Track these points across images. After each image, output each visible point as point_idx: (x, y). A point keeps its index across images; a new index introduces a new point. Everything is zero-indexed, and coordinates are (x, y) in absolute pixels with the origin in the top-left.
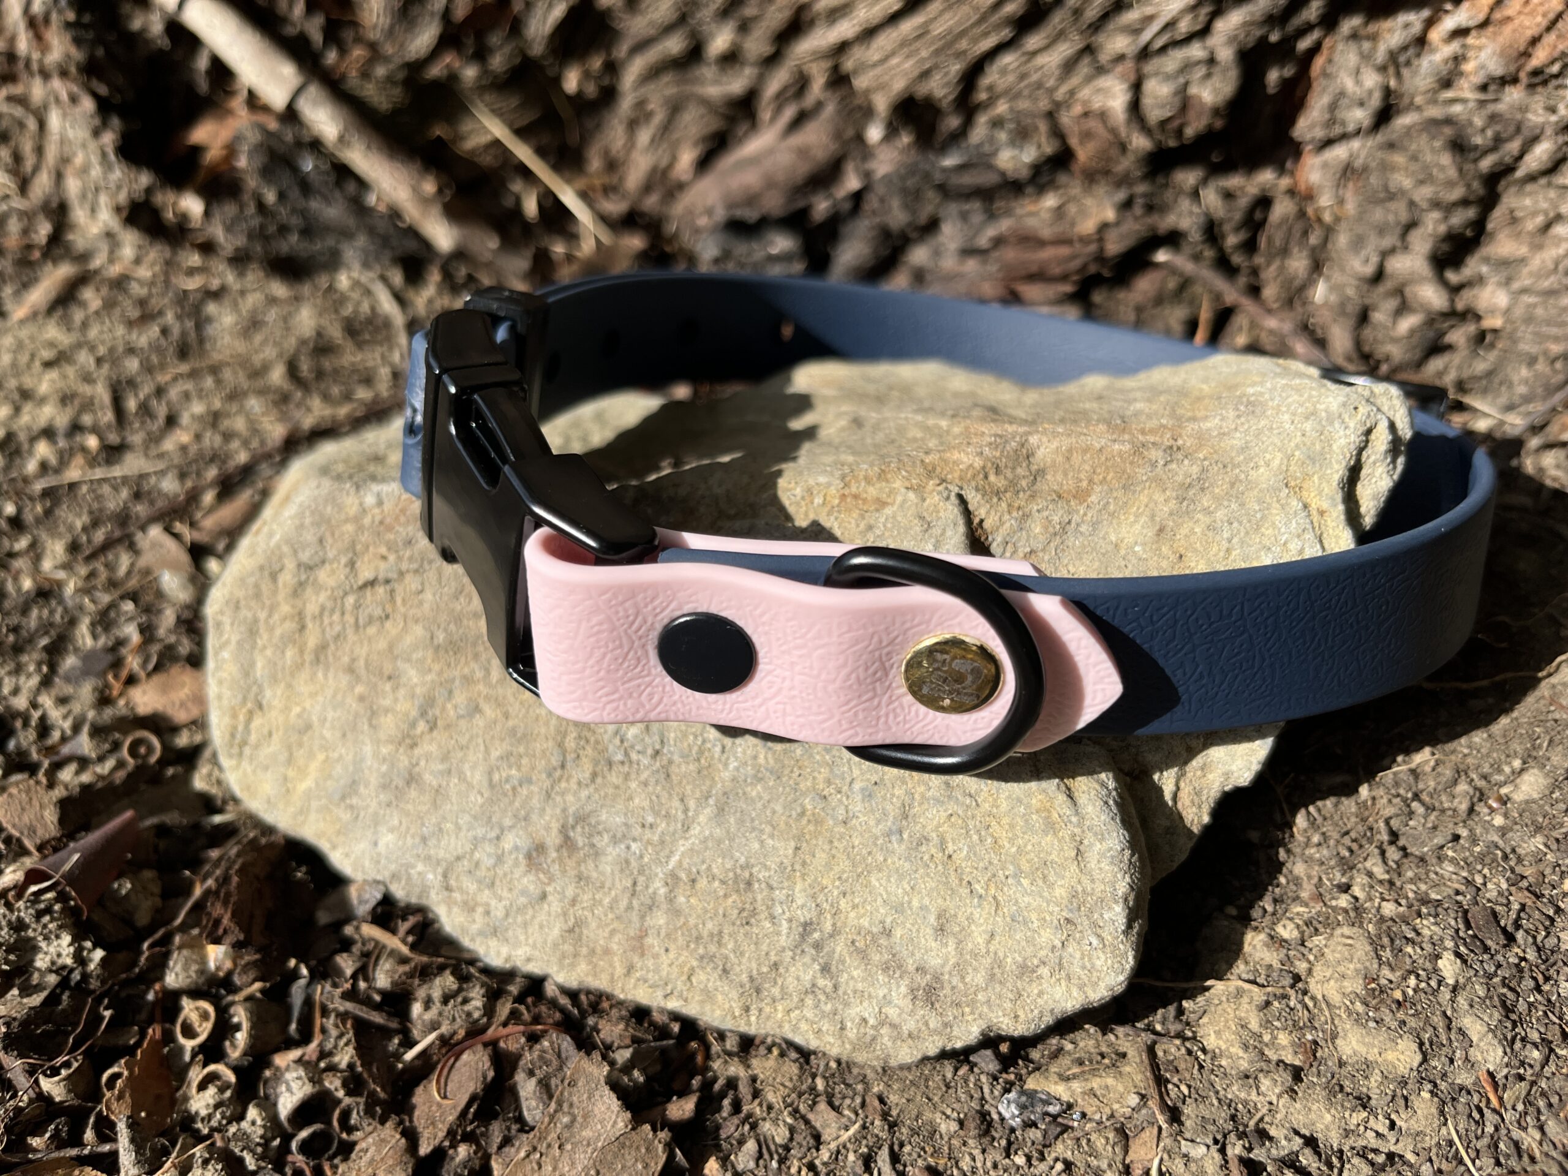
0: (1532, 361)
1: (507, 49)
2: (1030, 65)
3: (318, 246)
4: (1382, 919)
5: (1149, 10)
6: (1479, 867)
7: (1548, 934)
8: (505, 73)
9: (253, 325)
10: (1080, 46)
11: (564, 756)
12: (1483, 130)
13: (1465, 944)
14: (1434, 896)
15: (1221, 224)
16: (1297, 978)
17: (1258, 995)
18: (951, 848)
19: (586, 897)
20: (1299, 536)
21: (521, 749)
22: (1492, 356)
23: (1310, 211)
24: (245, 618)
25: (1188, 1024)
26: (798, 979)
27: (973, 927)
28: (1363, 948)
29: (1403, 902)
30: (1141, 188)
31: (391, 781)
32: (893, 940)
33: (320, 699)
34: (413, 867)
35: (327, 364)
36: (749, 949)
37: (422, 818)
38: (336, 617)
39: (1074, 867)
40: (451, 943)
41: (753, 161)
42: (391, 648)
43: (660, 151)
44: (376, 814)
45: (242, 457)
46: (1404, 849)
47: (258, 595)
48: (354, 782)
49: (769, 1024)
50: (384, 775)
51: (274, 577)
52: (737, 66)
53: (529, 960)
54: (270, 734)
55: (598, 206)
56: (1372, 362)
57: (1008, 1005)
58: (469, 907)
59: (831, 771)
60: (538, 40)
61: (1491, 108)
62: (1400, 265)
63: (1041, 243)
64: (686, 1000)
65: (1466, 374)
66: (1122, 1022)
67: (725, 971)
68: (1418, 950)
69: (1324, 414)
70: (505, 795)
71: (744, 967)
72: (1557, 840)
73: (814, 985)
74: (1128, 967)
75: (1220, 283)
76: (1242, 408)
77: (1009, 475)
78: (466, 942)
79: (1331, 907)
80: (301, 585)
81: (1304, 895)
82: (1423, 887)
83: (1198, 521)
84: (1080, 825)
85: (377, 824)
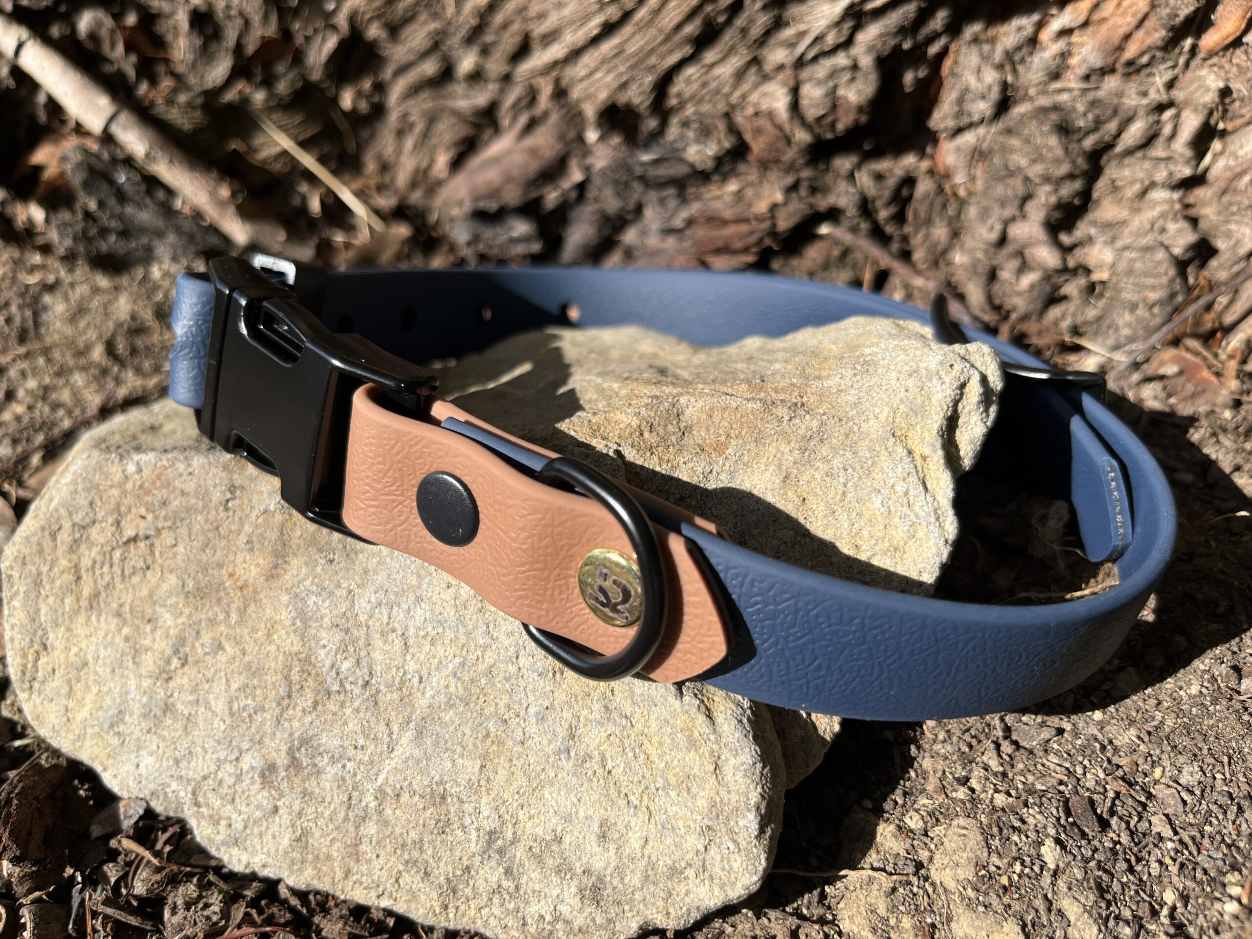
0: (1133, 307)
1: (291, 76)
2: (709, 76)
3: (134, 245)
4: (994, 809)
5: (802, 27)
6: (1080, 759)
7: (1140, 818)
8: (289, 95)
9: (79, 312)
10: (748, 58)
11: (290, 688)
12: (1085, 114)
13: (1065, 832)
14: (1039, 787)
15: (873, 202)
16: (919, 866)
17: (886, 882)
18: (609, 766)
19: (309, 811)
20: (904, 479)
21: (255, 682)
22: (1101, 303)
23: (947, 188)
24: (30, 571)
25: (829, 908)
26: (486, 880)
27: (630, 834)
28: (975, 838)
29: (1013, 793)
30: (806, 173)
31: (151, 711)
32: (563, 846)
33: (94, 640)
34: (169, 786)
35: (139, 342)
36: (445, 855)
37: (175, 743)
38: (106, 569)
39: (713, 780)
40: (202, 852)
41: (495, 160)
42: (151, 595)
43: (421, 155)
44: (138, 739)
45: (67, 424)
46: (1016, 743)
47: (41, 552)
48: (120, 712)
49: (465, 920)
50: (144, 707)
51: (53, 536)
52: (482, 83)
53: (264, 866)
54: (54, 671)
55: (372, 201)
56: (1003, 312)
57: (660, 903)
58: (215, 821)
59: (511, 697)
60: (317, 67)
61: (1091, 96)
62: (1020, 231)
63: (725, 223)
64: (395, 900)
65: (1079, 320)
66: (774, 906)
67: (426, 873)
68: (1024, 838)
69: (924, 372)
70: (243, 721)
71: (442, 871)
72: (1149, 733)
73: (499, 886)
74: (761, 869)
75: (875, 251)
76: (859, 367)
77: (661, 432)
78: (213, 852)
79: (952, 799)
80: (75, 541)
81: (930, 788)
82: (1031, 779)
83: (818, 469)
84: (717, 742)
85: (139, 749)
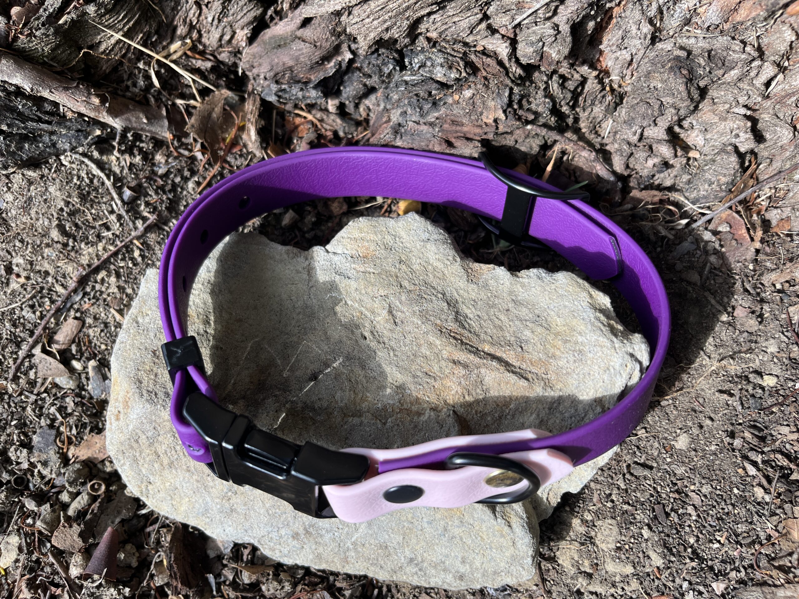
13: (652, 521)
14: (642, 500)
15: (560, 103)
16: (591, 538)
19: (320, 548)
26: (410, 571)
27: (475, 561)
28: (615, 530)
29: (631, 502)
31: (223, 510)
32: (445, 564)
33: (178, 480)
34: (242, 537)
36: (390, 563)
37: (241, 523)
40: (267, 559)
46: (632, 474)
48: (206, 509)
49: (401, 579)
50: (219, 509)
53: (302, 563)
54: (159, 491)
57: (490, 581)
62: (651, 133)
67: (381, 567)
69: (612, 370)
71: (389, 567)
72: (690, 469)
79: (604, 505)
80: (151, 443)
81: (594, 500)
84: (514, 535)
85: (222, 523)
